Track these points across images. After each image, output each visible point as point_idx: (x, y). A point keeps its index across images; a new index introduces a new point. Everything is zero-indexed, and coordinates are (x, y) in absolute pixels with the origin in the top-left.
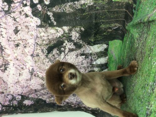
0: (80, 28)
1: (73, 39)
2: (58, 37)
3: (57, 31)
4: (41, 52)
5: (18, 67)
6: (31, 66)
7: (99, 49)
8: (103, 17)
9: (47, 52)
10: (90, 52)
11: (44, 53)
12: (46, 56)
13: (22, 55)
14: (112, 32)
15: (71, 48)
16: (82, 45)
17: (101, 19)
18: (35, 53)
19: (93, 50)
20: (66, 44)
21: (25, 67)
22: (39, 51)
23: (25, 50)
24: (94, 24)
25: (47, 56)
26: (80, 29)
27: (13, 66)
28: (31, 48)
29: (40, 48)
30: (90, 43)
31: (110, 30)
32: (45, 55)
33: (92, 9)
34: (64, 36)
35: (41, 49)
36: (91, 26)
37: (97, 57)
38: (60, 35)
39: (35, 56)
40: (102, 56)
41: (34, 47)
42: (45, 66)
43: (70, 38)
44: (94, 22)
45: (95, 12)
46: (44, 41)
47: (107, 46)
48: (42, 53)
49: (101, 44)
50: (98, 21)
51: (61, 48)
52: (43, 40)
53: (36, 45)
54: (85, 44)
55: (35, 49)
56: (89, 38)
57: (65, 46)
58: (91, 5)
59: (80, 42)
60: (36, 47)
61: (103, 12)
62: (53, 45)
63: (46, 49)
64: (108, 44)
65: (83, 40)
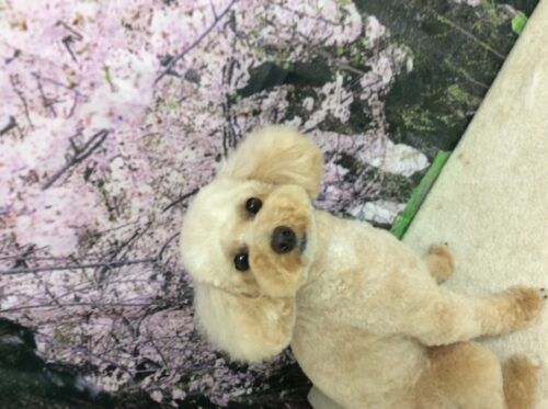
0: (408, 54)
1: (364, 82)
2: (329, 43)
3: (342, 19)
4: (219, 71)
5: (32, 84)
6: (111, 114)
7: (400, 164)
8: (469, 63)
9: (241, 85)
10: (376, 163)
11: (230, 79)
12: (225, 100)
13: (122, 30)
14: (461, 121)
15: (336, 115)
16: (372, 124)
17: (463, 66)
18: (189, 58)
19: (387, 159)
20: (332, 92)
21: (70, 103)
22: (214, 63)
23: (158, 15)
24: (444, 70)
25: (231, 101)
26: (406, 60)
27: (8, 61)
28: (191, 25)
29: (231, 50)
30: (398, 129)
31: (461, 114)
32: (228, 95)
33: (466, 18)
34: (347, 54)
35: (230, 55)
36: (433, 69)
37: (377, 193)
38: (339, 43)
39: (182, 72)
40: (393, 195)
41: (209, 25)
42: (185, 143)
43: (360, 72)
44: (447, 61)
45: (466, 33)
46: (270, 28)
47: (428, 164)
48: (218, 76)
49: (415, 151)
50: (454, 68)
51: (305, 95)
52: (269, 18)
53: (220, 24)
54: (380, 124)
55: (206, 41)
56: (407, 109)
57: (324, 97)
58: (471, 7)
59: (376, 107)
60: (212, 34)
61: (480, 46)
62: (290, 63)
63: (250, 69)
64: (431, 160)
65: (386, 106)
